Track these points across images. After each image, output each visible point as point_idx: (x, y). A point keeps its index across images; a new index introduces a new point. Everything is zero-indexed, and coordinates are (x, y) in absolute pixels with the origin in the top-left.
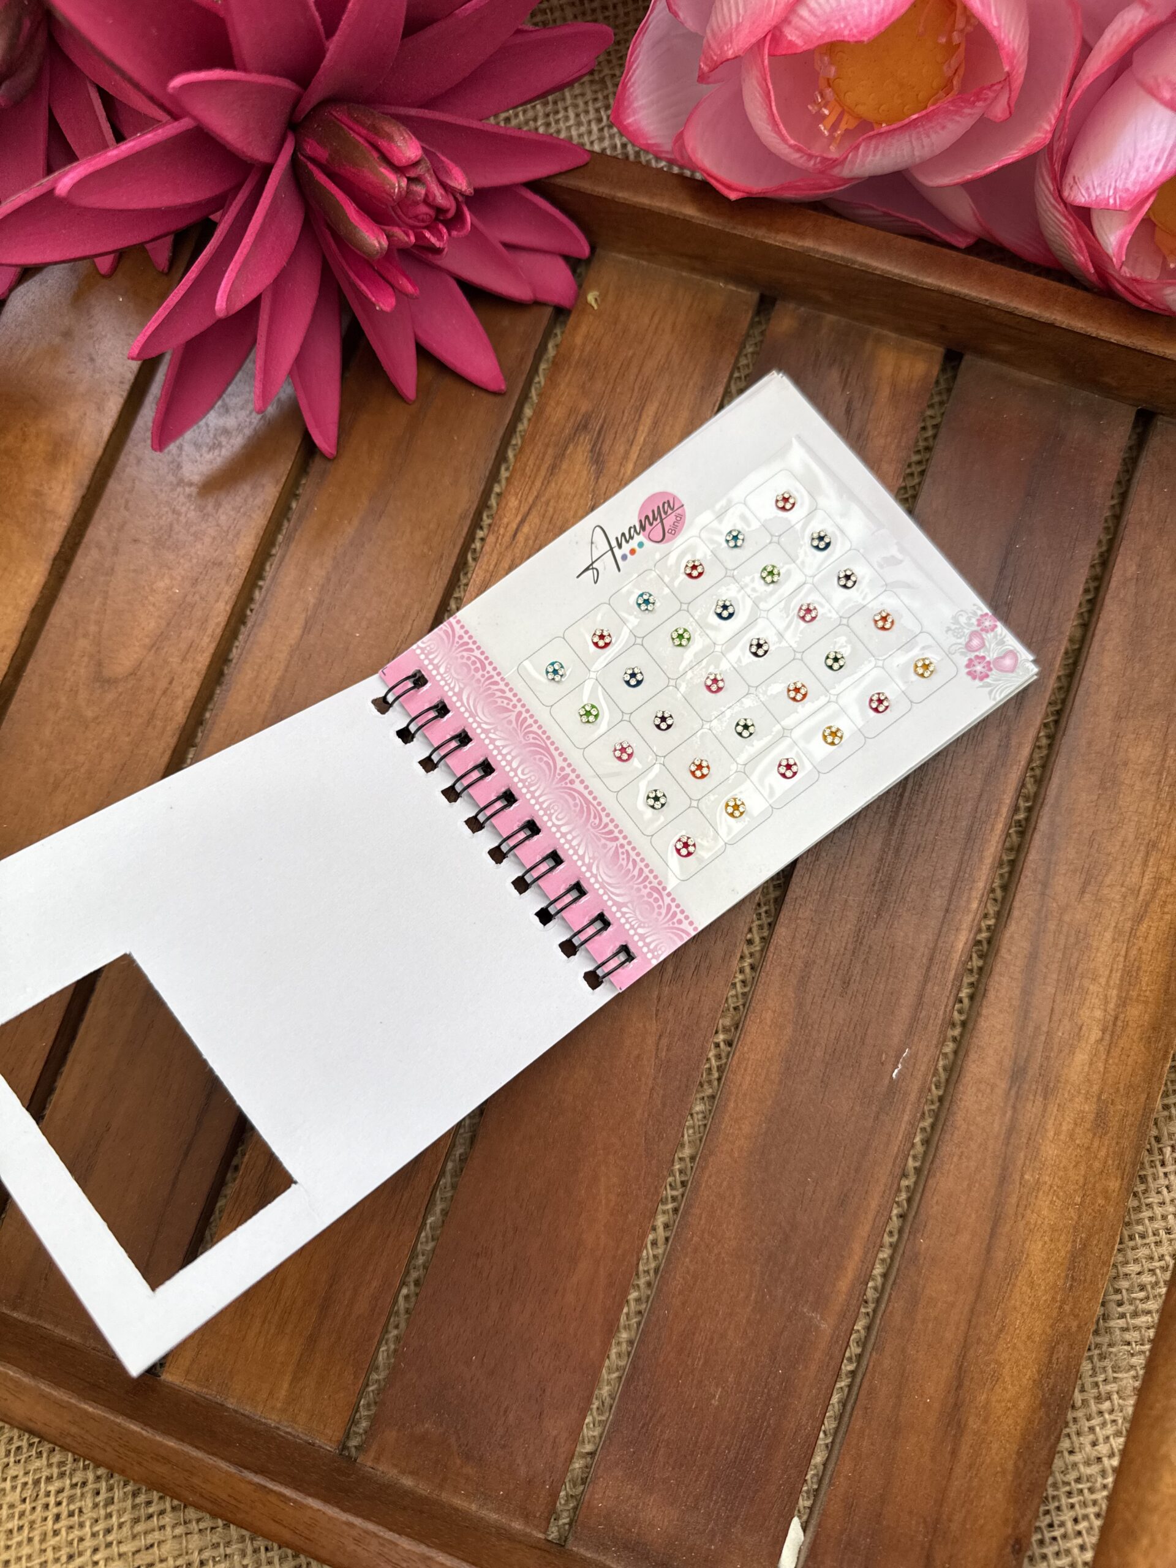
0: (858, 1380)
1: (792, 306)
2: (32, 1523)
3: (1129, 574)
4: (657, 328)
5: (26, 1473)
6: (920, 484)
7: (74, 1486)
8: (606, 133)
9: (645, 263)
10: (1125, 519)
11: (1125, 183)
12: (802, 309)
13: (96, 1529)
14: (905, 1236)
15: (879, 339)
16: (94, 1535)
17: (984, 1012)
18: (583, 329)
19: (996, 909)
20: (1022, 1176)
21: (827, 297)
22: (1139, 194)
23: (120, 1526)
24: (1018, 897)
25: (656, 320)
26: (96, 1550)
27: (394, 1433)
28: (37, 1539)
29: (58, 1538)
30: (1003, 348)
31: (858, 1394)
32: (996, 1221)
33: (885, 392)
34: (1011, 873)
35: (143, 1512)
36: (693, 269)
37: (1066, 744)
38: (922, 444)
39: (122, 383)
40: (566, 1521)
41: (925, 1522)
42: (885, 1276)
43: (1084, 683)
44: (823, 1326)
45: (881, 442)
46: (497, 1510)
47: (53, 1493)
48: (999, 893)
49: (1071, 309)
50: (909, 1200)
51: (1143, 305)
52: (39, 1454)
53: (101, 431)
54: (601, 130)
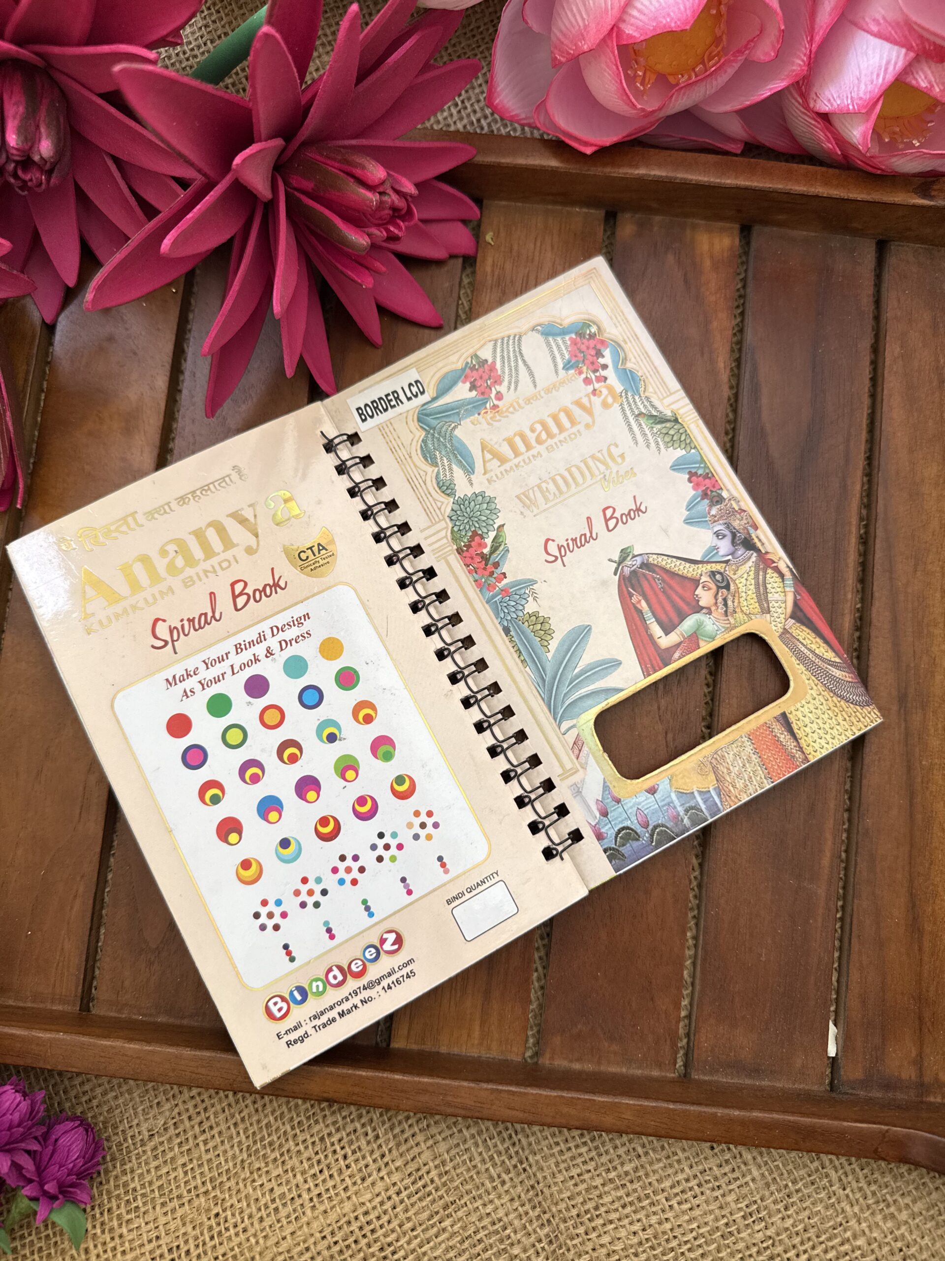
0: (848, 920)
1: (628, 215)
2: (329, 1167)
3: (896, 354)
4: (541, 249)
5: (312, 1136)
6: (742, 321)
7: (348, 1135)
8: (463, 113)
9: (519, 204)
10: (883, 318)
11: (858, 94)
12: (637, 216)
13: (374, 1157)
14: (855, 821)
15: (694, 227)
16: (374, 1161)
17: (872, 664)
18: (489, 261)
19: (859, 596)
20: (921, 762)
21: (654, 205)
22: (870, 99)
23: (390, 1151)
24: (875, 584)
25: (538, 244)
26: (379, 1170)
27: (559, 1038)
28: (335, 1174)
29: (350, 1170)
30: (782, 217)
31: (851, 929)
32: (912, 795)
33: (708, 263)
34: (864, 570)
35: (402, 1138)
36: (555, 203)
37: (880, 477)
38: (738, 294)
39: (163, 366)
40: (681, 1063)
41: (913, 997)
42: (846, 851)
43: (884, 434)
44: (820, 891)
45: (713, 298)
46: (639, 1068)
47: (336, 1143)
48: (859, 586)
49: (826, 183)
50: (850, 799)
51: (879, 172)
52: (317, 1122)
53: (158, 404)
54: (459, 112)
